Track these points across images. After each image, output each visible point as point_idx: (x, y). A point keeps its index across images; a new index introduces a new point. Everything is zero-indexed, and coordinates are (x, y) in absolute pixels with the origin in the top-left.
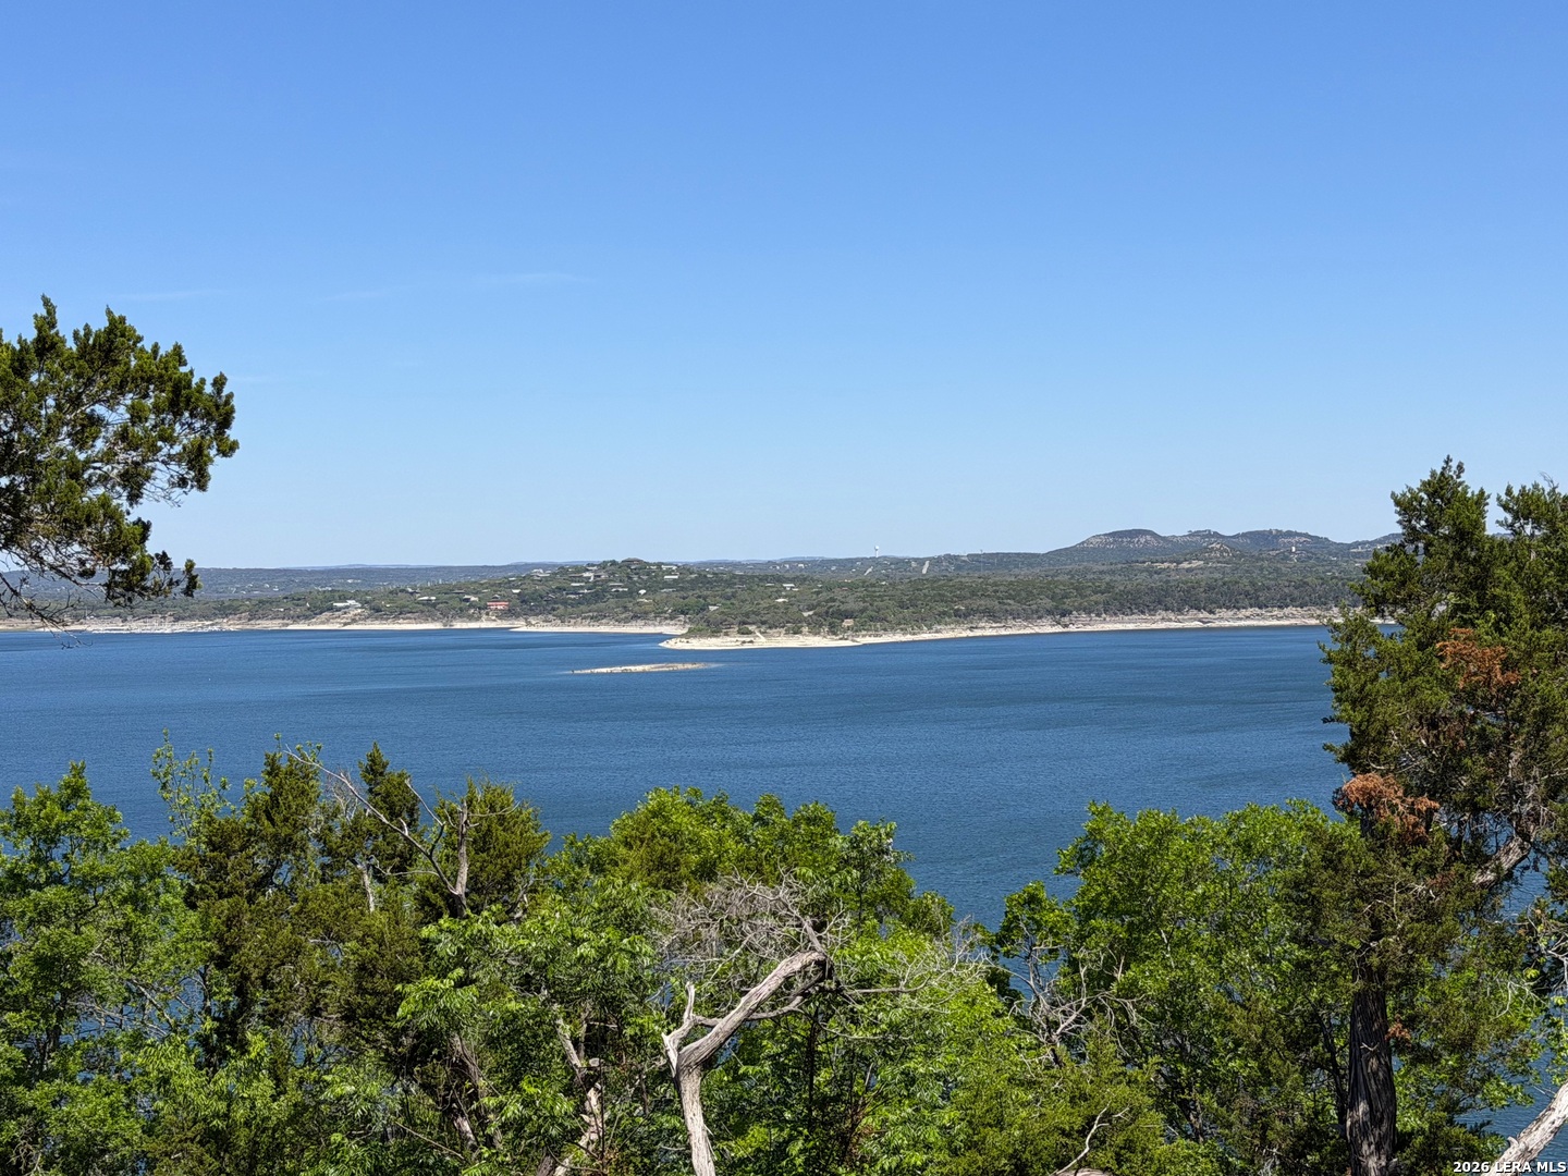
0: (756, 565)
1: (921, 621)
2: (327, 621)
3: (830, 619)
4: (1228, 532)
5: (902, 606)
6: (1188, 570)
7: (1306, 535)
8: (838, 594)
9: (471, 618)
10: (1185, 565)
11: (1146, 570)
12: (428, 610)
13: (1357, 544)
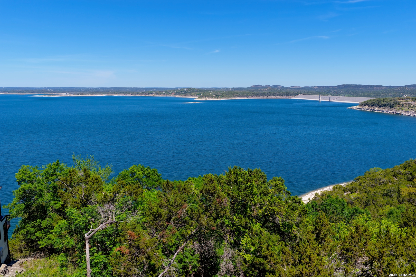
0: (208, 88)
1: (229, 97)
2: (151, 95)
3: (217, 96)
4: (271, 85)
5: (227, 95)
6: (265, 91)
7: (281, 86)
8: (218, 93)
9: (170, 95)
10: (265, 90)
11: (260, 90)
12: (164, 94)
13: (288, 87)
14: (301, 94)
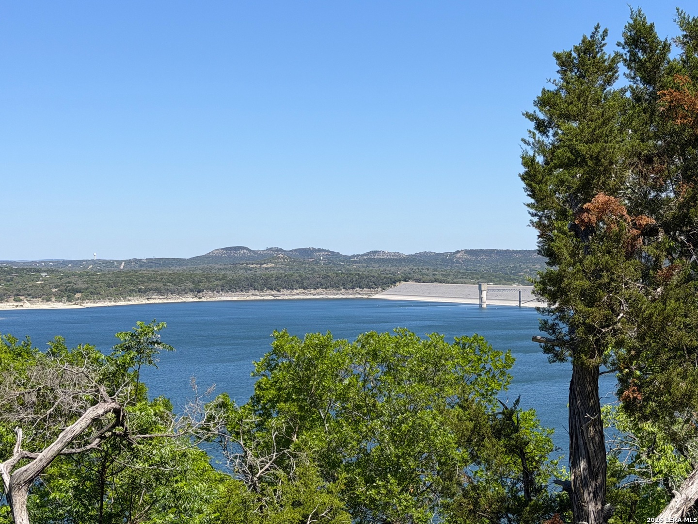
0: (25, 263)
1: (119, 295)
3: (68, 293)
5: (109, 286)
6: (266, 269)
7: (328, 251)
8: (73, 279)
10: (265, 266)
11: (244, 268)
13: (354, 256)
14: (410, 278)
